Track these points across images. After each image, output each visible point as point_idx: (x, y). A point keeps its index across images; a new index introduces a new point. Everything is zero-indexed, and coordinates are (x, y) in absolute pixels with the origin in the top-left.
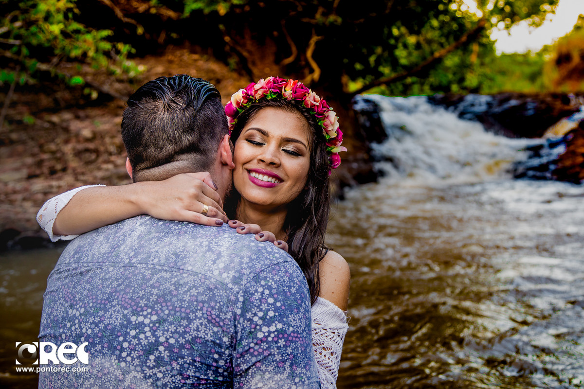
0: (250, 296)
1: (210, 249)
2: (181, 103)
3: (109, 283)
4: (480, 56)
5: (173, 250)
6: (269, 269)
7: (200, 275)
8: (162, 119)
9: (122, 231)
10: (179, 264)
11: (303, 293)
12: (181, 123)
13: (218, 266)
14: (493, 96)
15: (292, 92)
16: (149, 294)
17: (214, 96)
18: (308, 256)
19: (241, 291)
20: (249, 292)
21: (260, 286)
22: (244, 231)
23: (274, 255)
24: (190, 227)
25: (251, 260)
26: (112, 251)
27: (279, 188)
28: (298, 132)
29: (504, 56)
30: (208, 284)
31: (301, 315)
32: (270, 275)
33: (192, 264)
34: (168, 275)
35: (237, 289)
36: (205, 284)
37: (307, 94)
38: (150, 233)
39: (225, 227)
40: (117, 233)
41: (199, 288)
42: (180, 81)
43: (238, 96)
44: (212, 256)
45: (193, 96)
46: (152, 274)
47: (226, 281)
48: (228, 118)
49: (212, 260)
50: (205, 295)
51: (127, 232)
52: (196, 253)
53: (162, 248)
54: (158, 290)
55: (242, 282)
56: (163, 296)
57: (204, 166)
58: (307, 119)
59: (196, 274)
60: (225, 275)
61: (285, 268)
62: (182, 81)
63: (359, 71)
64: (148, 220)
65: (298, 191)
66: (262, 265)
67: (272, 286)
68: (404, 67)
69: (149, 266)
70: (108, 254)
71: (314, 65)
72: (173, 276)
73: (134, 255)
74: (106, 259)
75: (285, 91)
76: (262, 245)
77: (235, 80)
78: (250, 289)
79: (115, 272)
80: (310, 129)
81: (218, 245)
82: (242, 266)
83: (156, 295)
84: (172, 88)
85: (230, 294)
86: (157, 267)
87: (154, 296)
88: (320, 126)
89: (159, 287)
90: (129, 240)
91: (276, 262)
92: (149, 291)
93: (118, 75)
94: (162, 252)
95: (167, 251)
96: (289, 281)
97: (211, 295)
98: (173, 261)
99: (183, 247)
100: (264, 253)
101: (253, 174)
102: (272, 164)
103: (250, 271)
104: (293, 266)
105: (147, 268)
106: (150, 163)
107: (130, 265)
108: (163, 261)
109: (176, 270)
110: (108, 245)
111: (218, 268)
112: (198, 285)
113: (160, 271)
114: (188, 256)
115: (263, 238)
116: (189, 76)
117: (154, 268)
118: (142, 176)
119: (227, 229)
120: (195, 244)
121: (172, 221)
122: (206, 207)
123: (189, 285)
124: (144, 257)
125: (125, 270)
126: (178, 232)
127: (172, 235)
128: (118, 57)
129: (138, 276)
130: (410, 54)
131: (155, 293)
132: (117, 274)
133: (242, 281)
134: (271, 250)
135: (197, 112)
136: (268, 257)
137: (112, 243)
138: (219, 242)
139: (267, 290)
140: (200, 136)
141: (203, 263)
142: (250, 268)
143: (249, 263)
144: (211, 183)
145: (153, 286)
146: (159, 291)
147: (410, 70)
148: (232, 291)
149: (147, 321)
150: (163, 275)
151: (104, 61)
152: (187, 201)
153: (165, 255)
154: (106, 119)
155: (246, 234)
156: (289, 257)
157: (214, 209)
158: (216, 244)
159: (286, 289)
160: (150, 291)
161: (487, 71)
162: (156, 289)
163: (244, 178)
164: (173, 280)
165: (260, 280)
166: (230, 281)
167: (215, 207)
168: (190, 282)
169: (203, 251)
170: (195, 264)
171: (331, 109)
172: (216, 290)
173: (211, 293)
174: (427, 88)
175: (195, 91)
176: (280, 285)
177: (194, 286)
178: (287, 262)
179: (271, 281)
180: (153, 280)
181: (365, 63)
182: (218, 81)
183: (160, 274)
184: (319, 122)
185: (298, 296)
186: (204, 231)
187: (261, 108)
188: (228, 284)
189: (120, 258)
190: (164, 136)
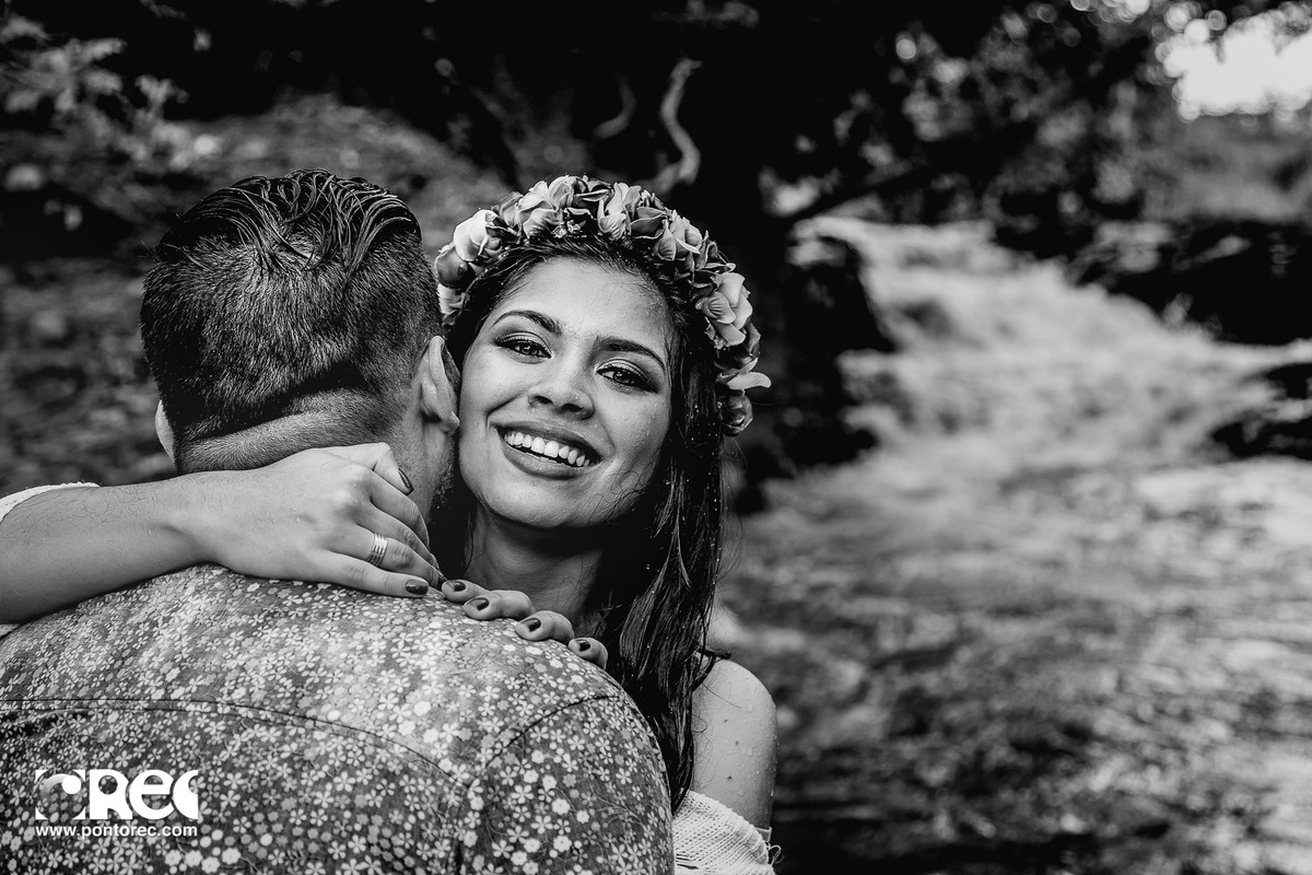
0: (502, 794)
1: (390, 663)
2: (308, 252)
3: (107, 755)
4: (1140, 116)
5: (287, 663)
6: (556, 718)
7: (362, 736)
8: (253, 297)
9: (145, 610)
10: (304, 703)
11: (649, 783)
12: (308, 307)
13: (411, 708)
14: (1176, 227)
15: (624, 217)
16: (217, 788)
17: (400, 230)
18: (663, 672)
19: (477, 782)
20: (499, 782)
21: (528, 766)
22: (486, 611)
23: (568, 678)
24: (336, 599)
25: (506, 693)
26: (116, 666)
27: (586, 480)
28: (642, 323)
29: (1205, 118)
30: (384, 760)
31: (645, 847)
32: (558, 736)
33: (340, 704)
34: (272, 735)
35: (466, 776)
36: (376, 761)
37: (667, 224)
38: (222, 614)
39: (433, 599)
40: (130, 615)
41: (358, 773)
42: (305, 190)
43: (474, 230)
44: (397, 681)
45: (340, 231)
46: (229, 732)
47: (433, 752)
48: (443, 292)
49: (396, 692)
50: (374, 792)
51: (159, 612)
52: (351, 672)
53: (257, 658)
54: (244, 777)
55: (478, 755)
56: (258, 794)
57: (373, 427)
58: (665, 290)
59: (350, 732)
60: (431, 736)
61: (599, 715)
62: (309, 191)
63: (805, 155)
64: (219, 577)
65: (638, 487)
66: (536, 707)
67: (564, 765)
68: (932, 147)
69: (220, 710)
70: (105, 676)
71: (682, 140)
72: (287, 738)
73: (179, 677)
74: (99, 688)
75: (607, 214)
76: (534, 650)
77: (463, 177)
78: (503, 774)
79: (124, 724)
81: (412, 652)
82: (480, 709)
83: (236, 792)
84: (283, 208)
85: (446, 789)
86: (242, 711)
87: (231, 793)
88: (701, 313)
89: (247, 767)
90: (166, 634)
91: (573, 699)
92: (217, 780)
93: (140, 165)
94: (256, 669)
95: (270, 667)
96: (612, 751)
97: (391, 793)
98: (288, 695)
99: (315, 655)
100: (542, 674)
101: (517, 439)
102: (569, 408)
103: (501, 724)
104: (621, 712)
105: (213, 715)
106: (223, 421)
107: (168, 704)
108: (258, 696)
109: (295, 722)
110: (105, 649)
111: (414, 714)
112: (356, 763)
113: (250, 723)
114: (328, 681)
115: (539, 631)
116: (329, 175)
117: (233, 715)
118: (200, 456)
119: (438, 605)
120: (350, 646)
121: (286, 581)
122: (381, 543)
123: (331, 762)
124: (206, 682)
125: (152, 720)
126: (301, 614)
127: (285, 620)
128: (141, 114)
129: (188, 736)
130: (943, 114)
131: (234, 787)
132: (129, 731)
133: (479, 751)
134: (560, 665)
135: (353, 275)
136: (553, 685)
137: (117, 643)
138: (417, 641)
139: (551, 778)
140: (361, 340)
141: (372, 702)
142: (503, 714)
143: (499, 700)
144: (394, 473)
145: (229, 767)
146: (246, 780)
147: (946, 153)
148: (451, 780)
149: (211, 865)
150: (259, 735)
151: (100, 127)
152: (327, 525)
153: (266, 678)
154: (107, 283)
155: (491, 619)
156: (610, 683)
157: (404, 547)
158: (408, 649)
159: (604, 774)
160: (222, 780)
161: (1159, 157)
162: (239, 775)
164: (286, 747)
165: (528, 750)
166: (445, 753)
167: (405, 540)
168: (332, 755)
169: (372, 669)
170: (349, 703)
171: (732, 266)
172: (406, 777)
173: (392, 786)
174: (991, 204)
175: (347, 216)
176: (586, 764)
177: (345, 766)
178: (605, 697)
179: (560, 751)
180: (229, 748)
181: (823, 134)
182: (419, 182)
183: (249, 730)
184: (696, 301)
185: (636, 793)
186: (374, 611)
188: (439, 761)
189: (140, 685)
190: (260, 346)
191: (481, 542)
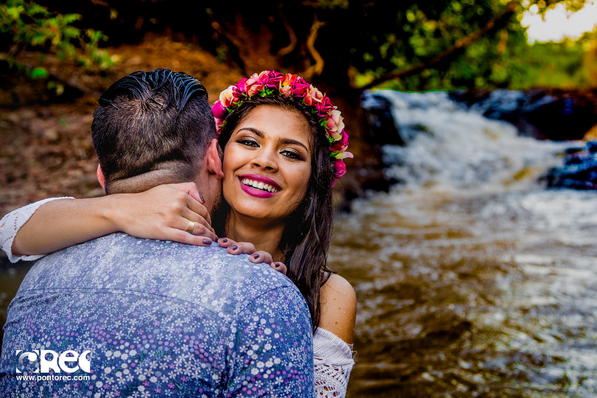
0: (244, 326)
1: (197, 273)
2: (162, 103)
3: (80, 312)
4: (510, 45)
5: (154, 273)
6: (266, 295)
7: (186, 303)
8: (139, 122)
9: (94, 252)
10: (161, 290)
11: (304, 322)
12: (161, 126)
13: (206, 292)
14: (525, 92)
15: (290, 87)
16: (126, 325)
17: (199, 94)
18: (308, 277)
19: (234, 321)
20: (243, 321)
21: (255, 314)
22: (236, 251)
23: (271, 278)
24: (174, 247)
25: (245, 285)
26: (82, 275)
27: (276, 198)
28: (298, 132)
29: (538, 45)
30: (195, 313)
31: (302, 348)
32: (267, 302)
33: (176, 290)
34: (148, 303)
35: (230, 319)
36: (192, 314)
37: (308, 90)
38: (127, 253)
39: (214, 246)
40: (88, 254)
41: (185, 319)
42: (161, 77)
43: (228, 94)
44: (200, 281)
45: (175, 94)
46: (130, 302)
47: (216, 310)
48: (216, 120)
49: (200, 285)
50: (191, 326)
51: (100, 252)
52: (181, 277)
53: (141, 271)
54: (137, 320)
55: (235, 311)
56: (143, 327)
57: (188, 176)
58: (308, 118)
59: (181, 302)
60: (215, 303)
61: (284, 294)
62: (162, 77)
63: (369, 62)
64: (125, 238)
65: (298, 201)
66: (258, 291)
67: (270, 315)
68: (421, 58)
69: (126, 293)
70: (78, 279)
71: (316, 56)
72: (155, 304)
73: (109, 279)
74: (75, 284)
75: (283, 86)
76: (257, 267)
77: (224, 72)
78: (245, 318)
79: (86, 299)
80: (312, 130)
81: (206, 268)
82: (235, 292)
83: (134, 327)
84: (151, 85)
85: (221, 325)
86: (136, 293)
87: (132, 327)
88: (323, 128)
89: (139, 316)
90: (103, 261)
91: (273, 287)
92: (126, 322)
93: (88, 67)
94: (141, 276)
95: (147, 275)
96: (289, 309)
97: (199, 326)
98: (155, 286)
99: (166, 270)
100: (260, 277)
101: (247, 181)
102: (268, 168)
103: (244, 297)
104: (293, 292)
105: (124, 295)
106: (126, 172)
107: (105, 291)
108: (142, 287)
109: (158, 297)
110: (78, 268)
111: (208, 294)
112: (184, 315)
113: (139, 298)
114: (172, 281)
115: (258, 259)
116: (170, 71)
117: (132, 295)
118: (116, 187)
119: (216, 249)
120: (180, 266)
121: (153, 240)
122: (192, 224)
123: (173, 314)
124: (120, 281)
125: (98, 297)
126: (159, 253)
127: (153, 256)
128: (88, 46)
129: (113, 304)
130: (427, 44)
131: (133, 324)
132: (89, 302)
133: (235, 309)
134: (267, 273)
135: (181, 113)
136: (265, 281)
137: (82, 265)
138: (208, 264)
139: (264, 320)
140: (184, 140)
141: (190, 289)
142: (244, 294)
143: (243, 288)
144: (197, 195)
145: (131, 316)
146: (138, 322)
147: (427, 61)
148: (224, 321)
149: (124, 357)
150: (143, 303)
151: (71, 50)
152: (169, 217)
153: (145, 279)
154: (74, 117)
155: (238, 254)
156: (288, 281)
157: (201, 226)
158: (204, 267)
159: (286, 319)
160: (128, 322)
161: (518, 62)
162: (135, 320)
163: (235, 187)
164: (154, 308)
165: (255, 308)
166: (221, 310)
167: (202, 223)
168: (174, 311)
169: (190, 276)
170: (180, 290)
171: (336, 107)
172: (205, 320)
173: (199, 324)
174: (447, 82)
175: (178, 88)
176: (278, 314)
177: (179, 316)
178: (286, 287)
179: (268, 309)
180: (131, 308)
181: (376, 53)
182: (205, 74)
183: (139, 301)
184: (321, 122)
185: (299, 326)
186: (190, 252)
187: (255, 106)
188: (218, 313)
189: (93, 283)
190: (142, 142)
191: (233, 224)
